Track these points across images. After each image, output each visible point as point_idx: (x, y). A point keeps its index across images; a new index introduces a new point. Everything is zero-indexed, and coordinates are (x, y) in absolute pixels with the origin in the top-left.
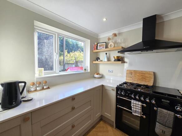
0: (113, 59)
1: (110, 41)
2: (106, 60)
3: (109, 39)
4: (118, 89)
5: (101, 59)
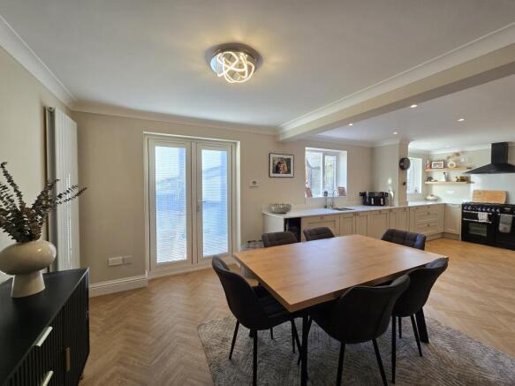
3: (449, 158)
4: (463, 206)
5: (435, 179)
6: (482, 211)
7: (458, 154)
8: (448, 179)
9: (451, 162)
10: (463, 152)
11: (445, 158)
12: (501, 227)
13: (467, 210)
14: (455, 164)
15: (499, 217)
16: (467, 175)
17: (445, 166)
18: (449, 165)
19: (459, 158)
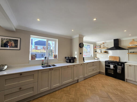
0: (103, 52)
1: (101, 45)
2: (100, 52)
3: (101, 44)
4: (105, 62)
5: (97, 52)
6: (111, 64)
7: (104, 43)
8: (101, 52)
9: (102, 46)
10: (105, 43)
11: (100, 44)
12: (118, 71)
13: (107, 63)
14: (103, 46)
15: (117, 67)
16: (107, 50)
17: (100, 47)
18: (101, 47)
19: (104, 44)
